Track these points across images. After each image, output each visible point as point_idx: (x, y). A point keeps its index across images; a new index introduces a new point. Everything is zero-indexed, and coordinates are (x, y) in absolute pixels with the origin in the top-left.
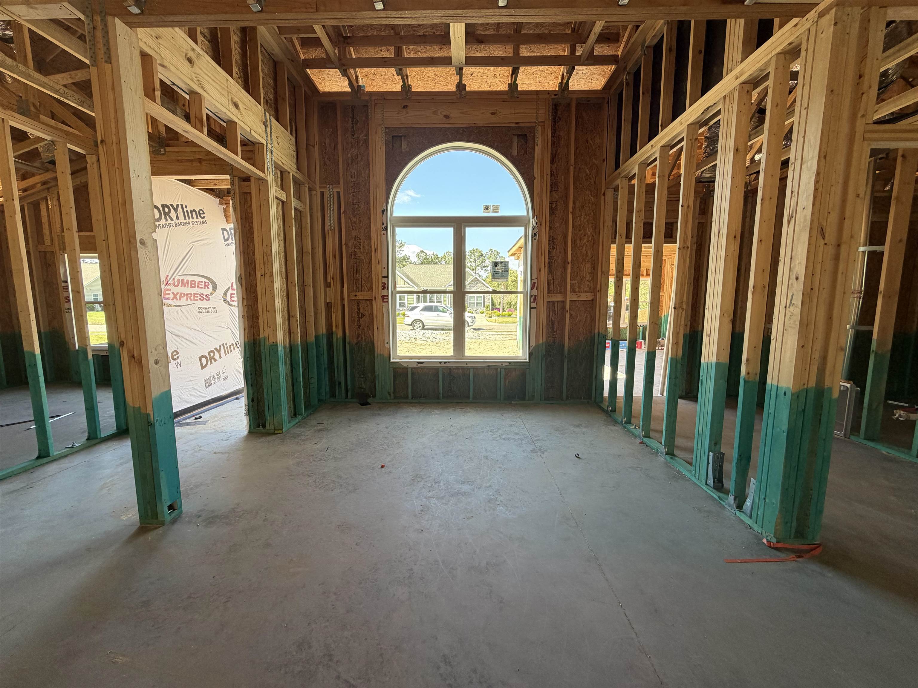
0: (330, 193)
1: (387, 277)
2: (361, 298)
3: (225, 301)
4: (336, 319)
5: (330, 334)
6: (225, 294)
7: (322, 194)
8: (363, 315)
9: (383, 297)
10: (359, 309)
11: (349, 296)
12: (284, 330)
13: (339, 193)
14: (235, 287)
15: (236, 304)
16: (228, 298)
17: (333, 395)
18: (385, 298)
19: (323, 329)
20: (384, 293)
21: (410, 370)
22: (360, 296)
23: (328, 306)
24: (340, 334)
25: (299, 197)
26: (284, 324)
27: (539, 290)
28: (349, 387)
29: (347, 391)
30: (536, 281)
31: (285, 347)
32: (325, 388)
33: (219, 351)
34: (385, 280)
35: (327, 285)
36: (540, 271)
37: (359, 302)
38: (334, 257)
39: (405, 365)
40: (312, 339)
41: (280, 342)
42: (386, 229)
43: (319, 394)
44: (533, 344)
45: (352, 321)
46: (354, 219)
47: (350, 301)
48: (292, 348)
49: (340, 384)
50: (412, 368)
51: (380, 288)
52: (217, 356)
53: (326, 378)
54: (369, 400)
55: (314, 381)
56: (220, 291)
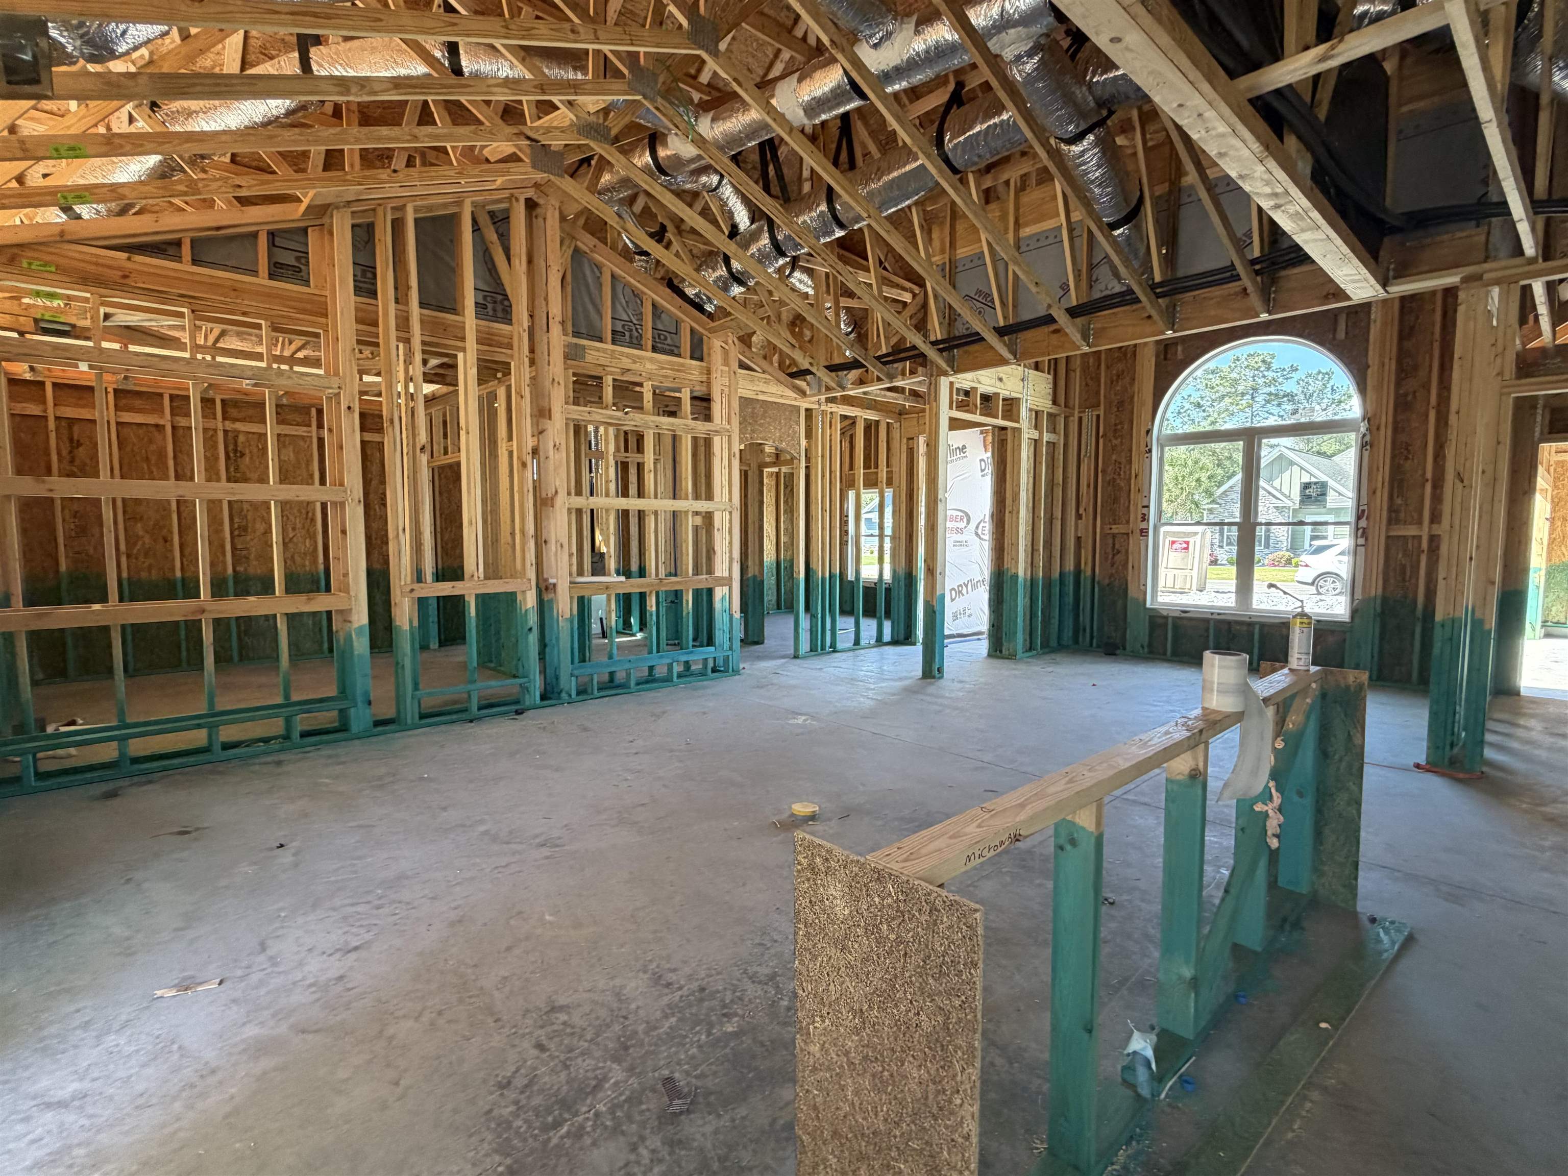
0: (1089, 417)
1: (1148, 507)
2: (1116, 531)
3: (977, 534)
4: (1086, 554)
5: (1078, 572)
6: (977, 527)
7: (1080, 419)
8: (1119, 552)
9: (1142, 531)
10: (1114, 545)
11: (1102, 528)
12: (1026, 562)
13: (1098, 416)
14: (987, 519)
15: (987, 537)
16: (980, 532)
17: (1076, 641)
18: (1144, 532)
19: (1070, 566)
20: (1143, 525)
21: (1170, 620)
22: (1116, 529)
23: (1078, 539)
24: (1089, 573)
25: (1053, 430)
26: (1026, 557)
27: (1372, 519)
28: (1095, 634)
29: (1092, 637)
30: (1365, 507)
31: (1025, 580)
32: (1068, 633)
33: (966, 586)
34: (1145, 511)
35: (1079, 516)
36: (1374, 492)
37: (1114, 536)
38: (1089, 486)
39: (1165, 614)
40: (1056, 575)
41: (1021, 573)
42: (1150, 451)
43: (1059, 638)
44: (1358, 595)
45: (1104, 557)
46: (1115, 442)
47: (1104, 536)
48: (1033, 582)
49: (1084, 630)
50: (1174, 618)
51: (1140, 519)
52: (964, 591)
53: (1069, 623)
54: (1118, 652)
55: (1055, 621)
56: (972, 526)
